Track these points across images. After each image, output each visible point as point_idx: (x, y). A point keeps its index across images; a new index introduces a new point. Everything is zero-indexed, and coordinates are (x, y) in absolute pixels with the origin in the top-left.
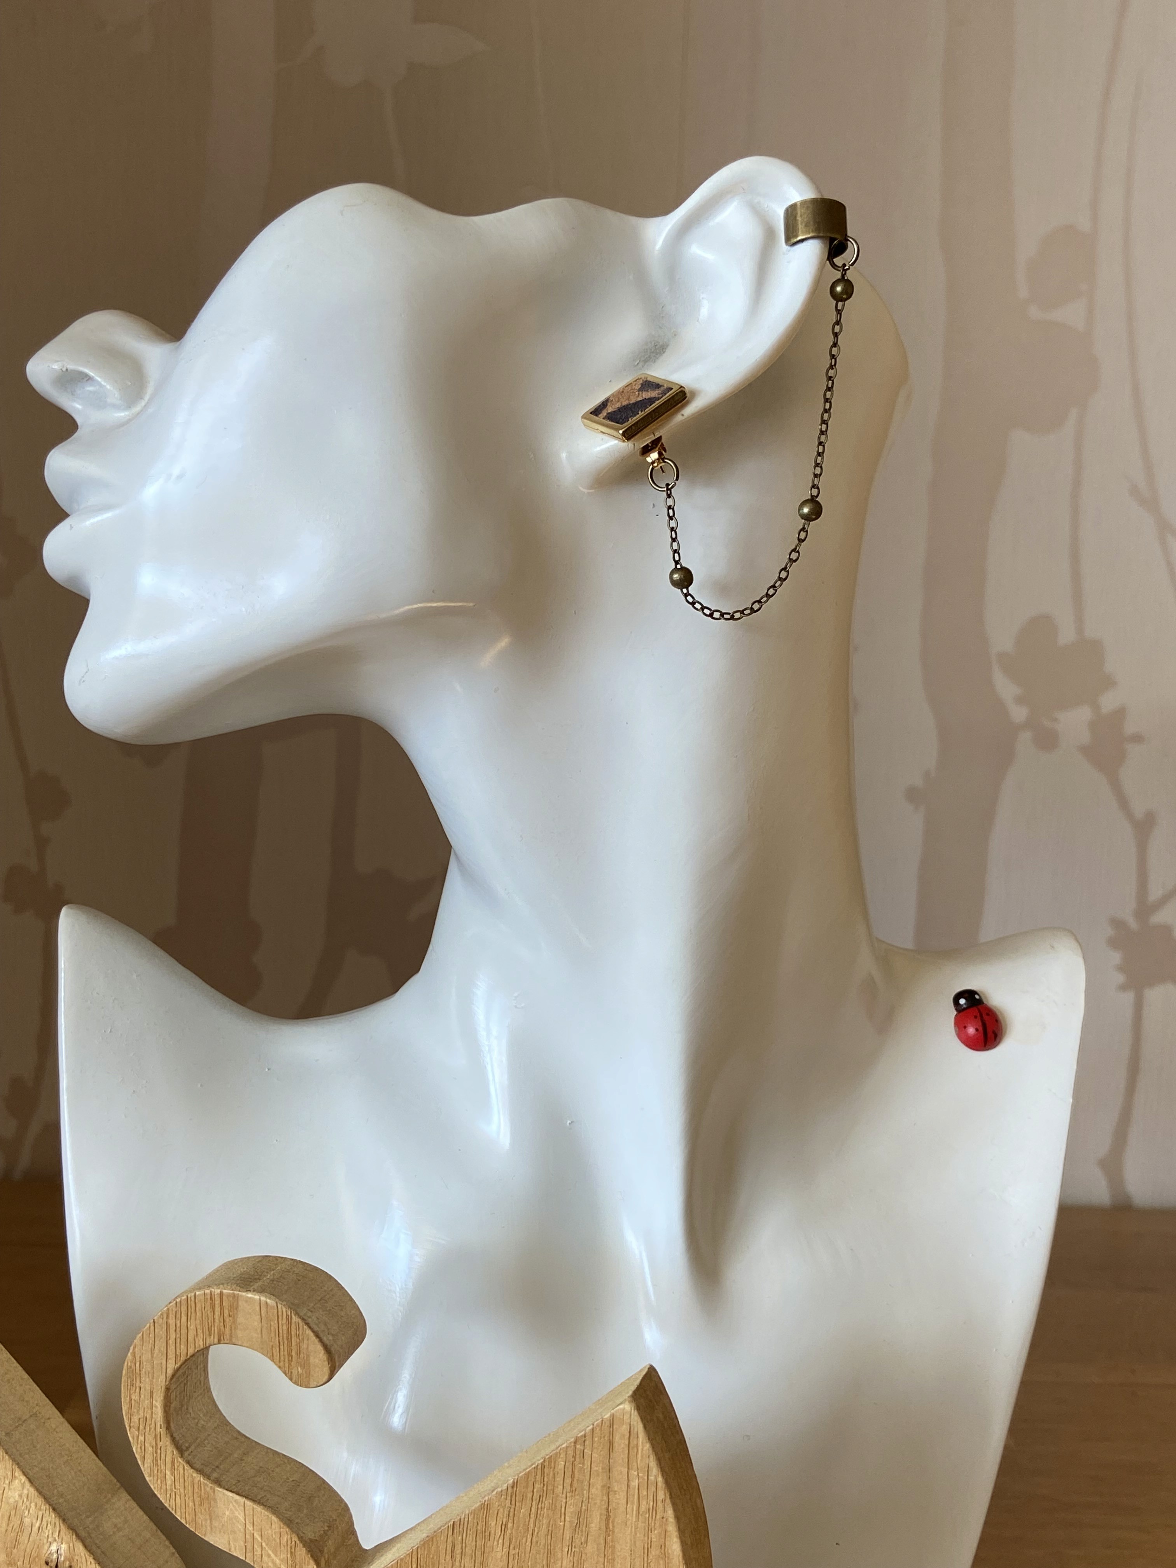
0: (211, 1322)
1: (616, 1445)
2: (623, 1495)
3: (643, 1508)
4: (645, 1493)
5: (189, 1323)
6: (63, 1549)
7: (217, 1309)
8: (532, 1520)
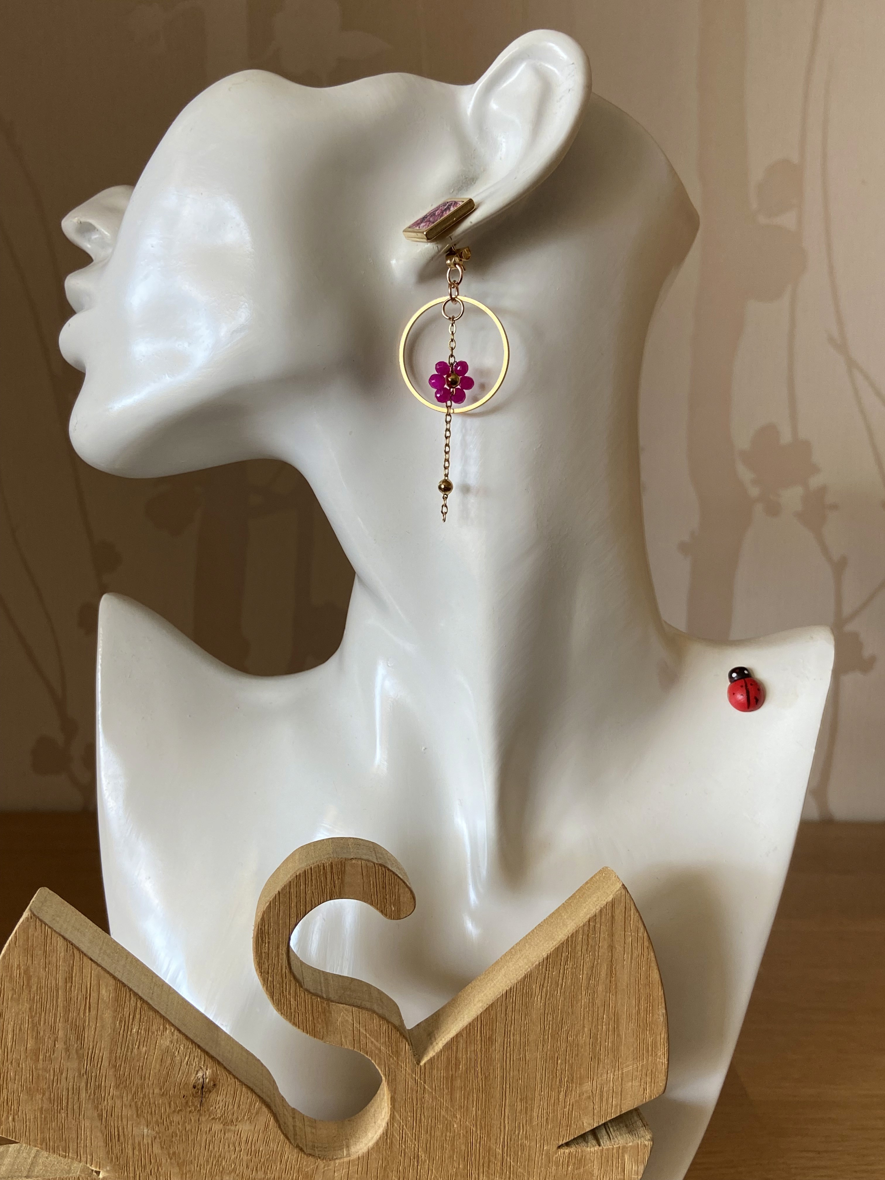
0: (324, 886)
1: (616, 918)
2: (622, 949)
3: (635, 955)
4: (636, 945)
5: (307, 889)
6: (208, 1073)
7: (329, 877)
8: (560, 979)
